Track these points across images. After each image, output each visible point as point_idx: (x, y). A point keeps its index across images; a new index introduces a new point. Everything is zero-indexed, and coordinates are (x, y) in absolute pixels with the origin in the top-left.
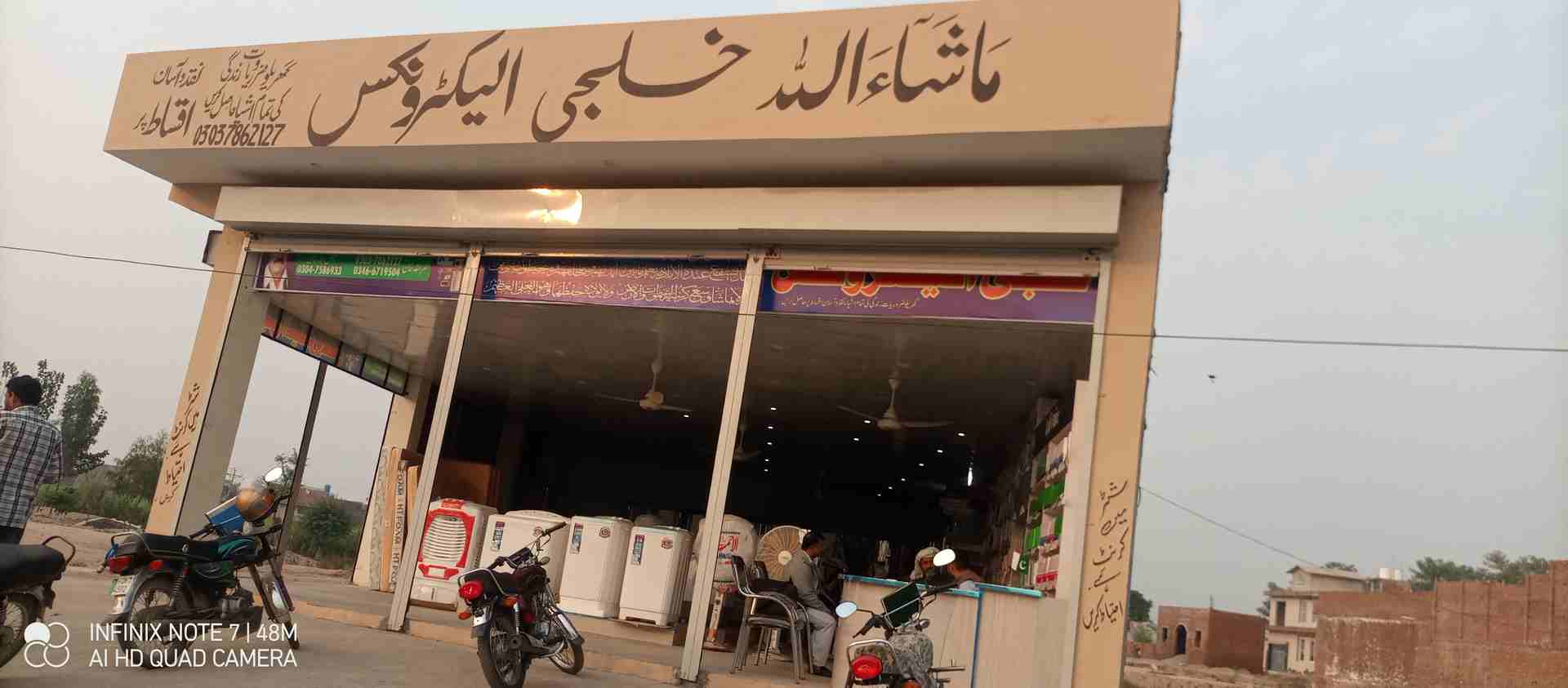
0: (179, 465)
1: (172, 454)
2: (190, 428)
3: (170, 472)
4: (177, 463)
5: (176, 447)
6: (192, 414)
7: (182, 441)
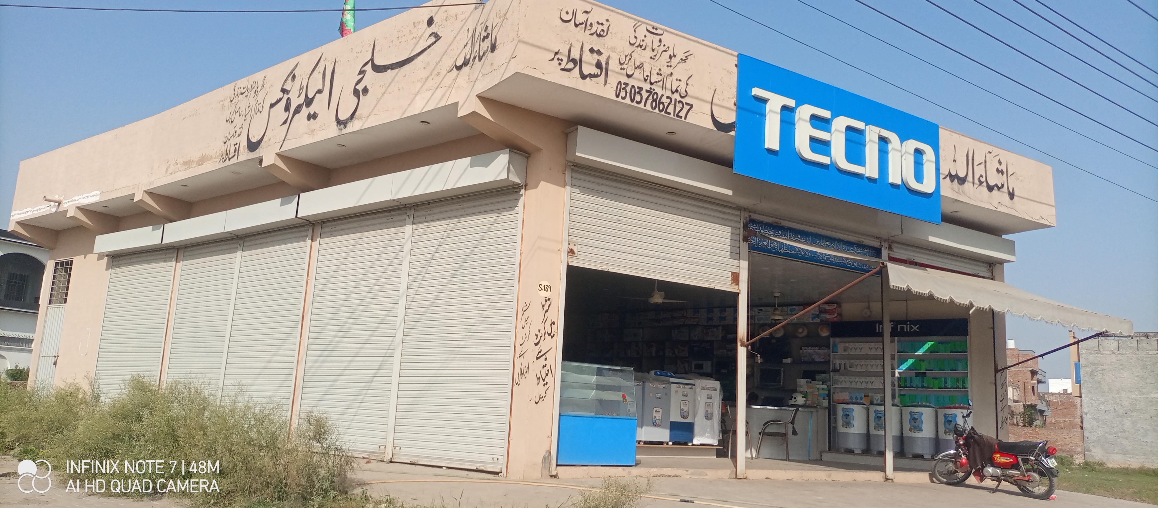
0: (546, 369)
1: (538, 358)
2: (549, 335)
3: (539, 375)
4: (544, 367)
5: (540, 352)
6: (549, 322)
7: (544, 346)
